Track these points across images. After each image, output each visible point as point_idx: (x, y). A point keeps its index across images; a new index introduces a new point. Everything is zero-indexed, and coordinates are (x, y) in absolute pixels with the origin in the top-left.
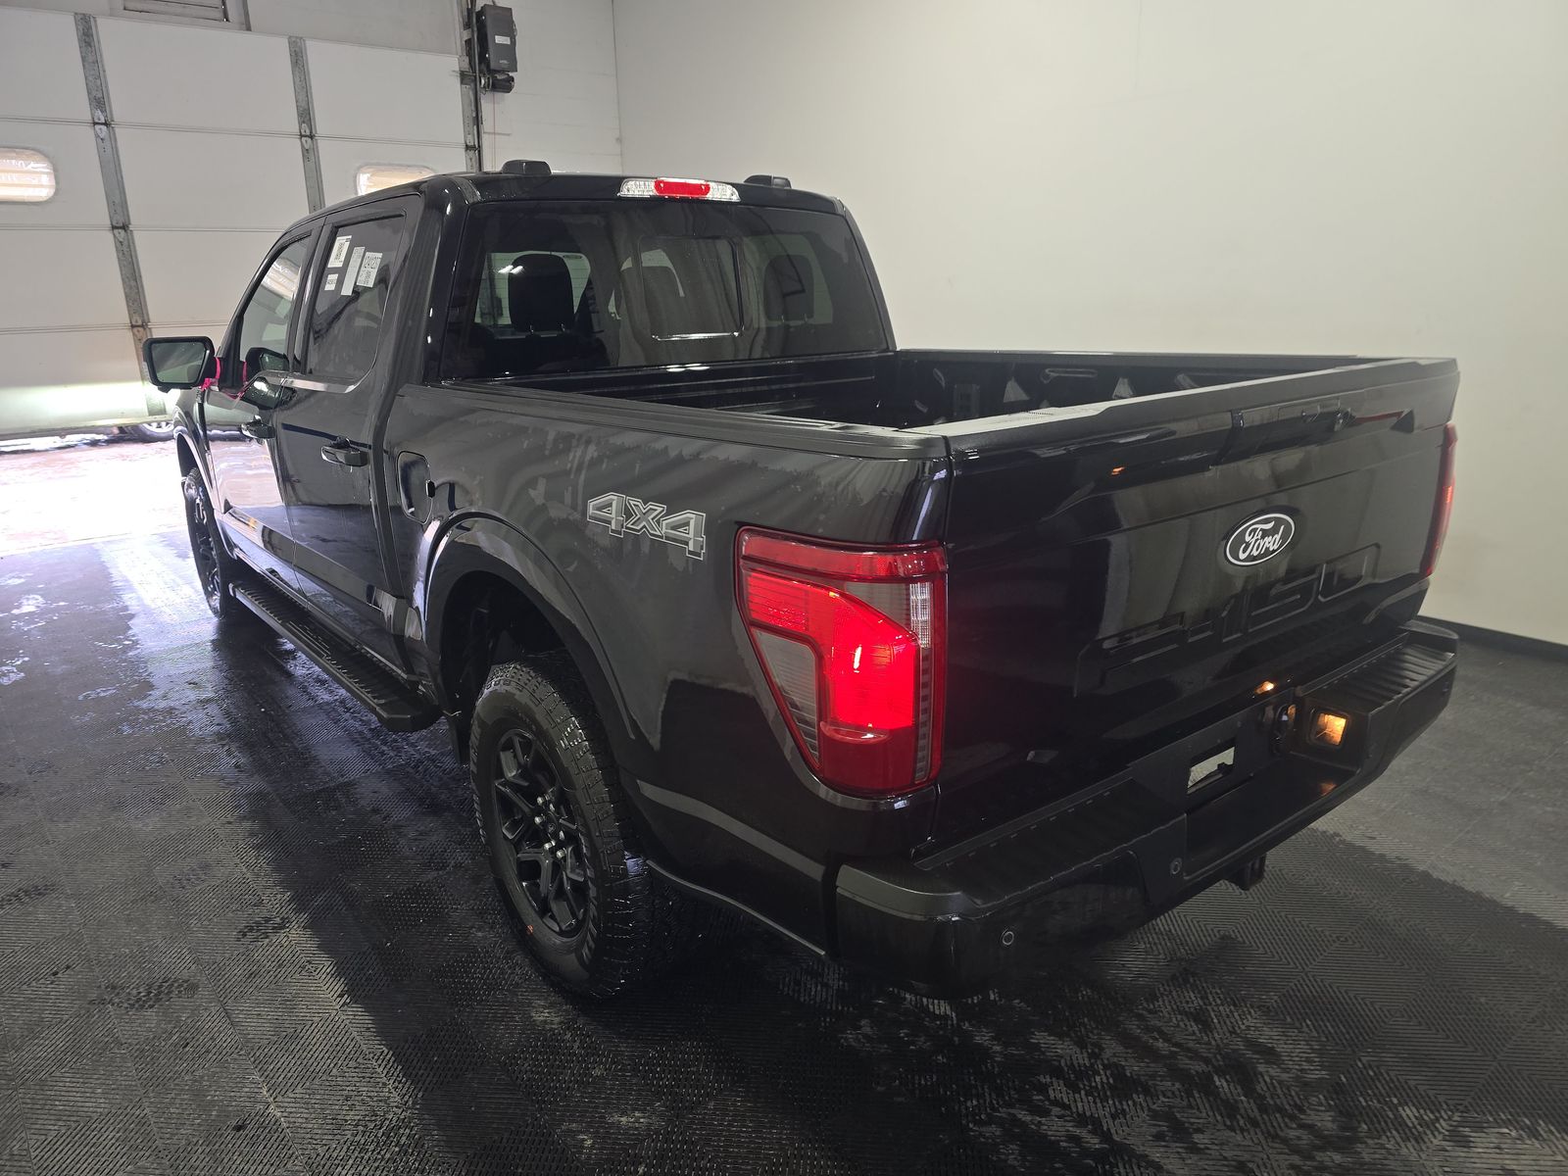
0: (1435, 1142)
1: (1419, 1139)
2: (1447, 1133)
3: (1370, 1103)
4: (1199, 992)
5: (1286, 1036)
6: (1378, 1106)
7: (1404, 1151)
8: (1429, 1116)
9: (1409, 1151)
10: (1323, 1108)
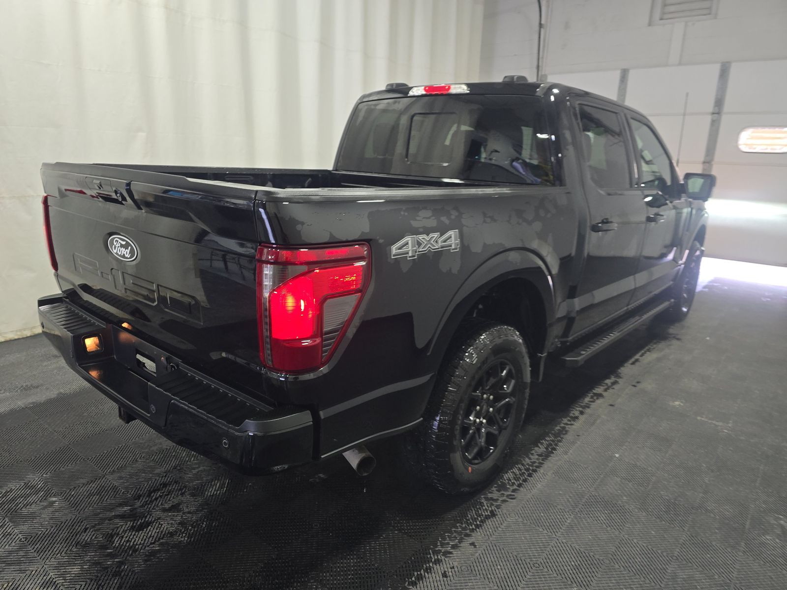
0: (51, 574)
1: (56, 568)
2: (54, 580)
3: (89, 557)
4: (194, 512)
5: (150, 537)
6: (86, 559)
7: (53, 560)
8: (68, 577)
9: (54, 562)
10: (93, 538)
